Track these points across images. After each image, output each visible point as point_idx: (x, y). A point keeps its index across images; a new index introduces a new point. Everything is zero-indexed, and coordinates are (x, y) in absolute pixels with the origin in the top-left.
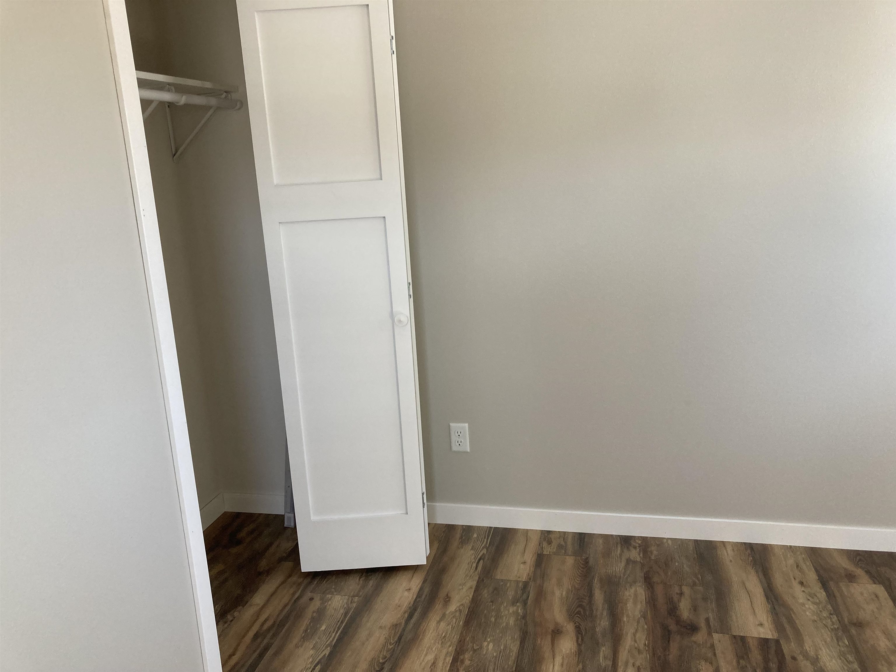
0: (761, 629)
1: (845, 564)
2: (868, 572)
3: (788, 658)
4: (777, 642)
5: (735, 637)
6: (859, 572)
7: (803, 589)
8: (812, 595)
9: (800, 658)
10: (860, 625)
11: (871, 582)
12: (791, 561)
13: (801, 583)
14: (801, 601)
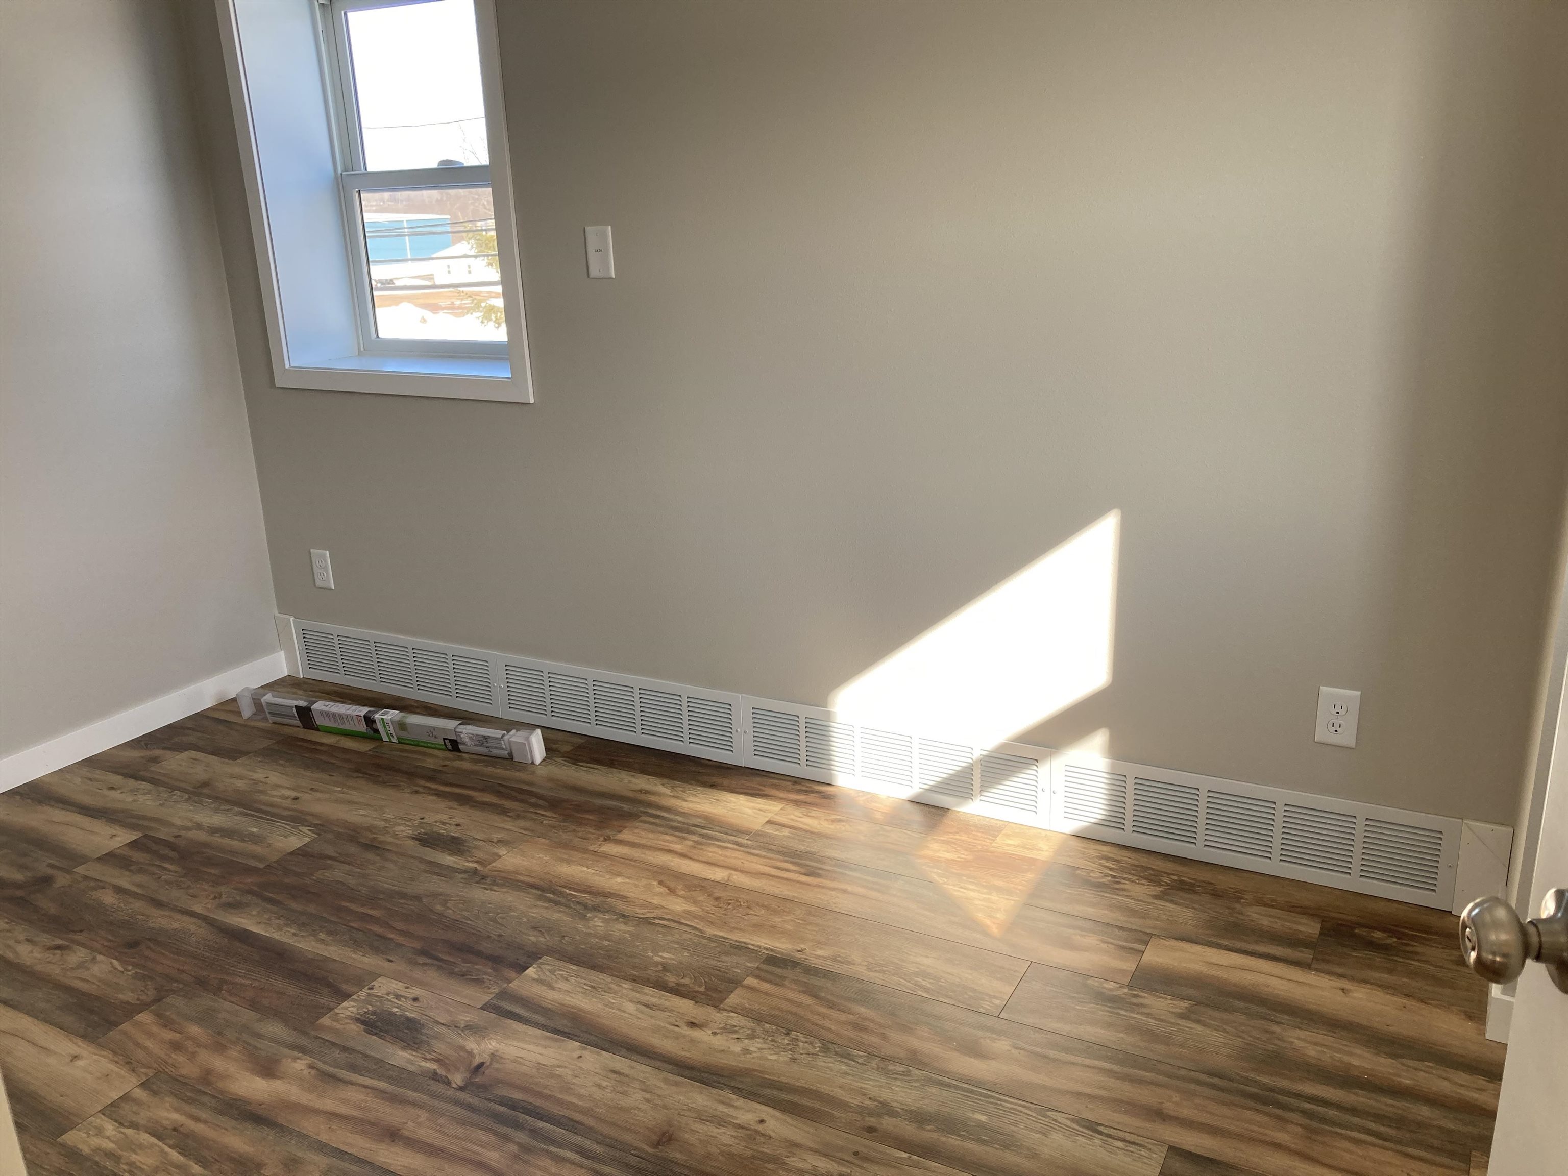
0: (117, 839)
1: (136, 754)
2: (165, 748)
3: (172, 839)
4: (146, 836)
5: (99, 858)
6: (157, 752)
7: (119, 791)
8: (134, 791)
9: (183, 833)
10: (205, 784)
11: (177, 753)
12: (78, 780)
13: (112, 788)
14: (130, 800)
